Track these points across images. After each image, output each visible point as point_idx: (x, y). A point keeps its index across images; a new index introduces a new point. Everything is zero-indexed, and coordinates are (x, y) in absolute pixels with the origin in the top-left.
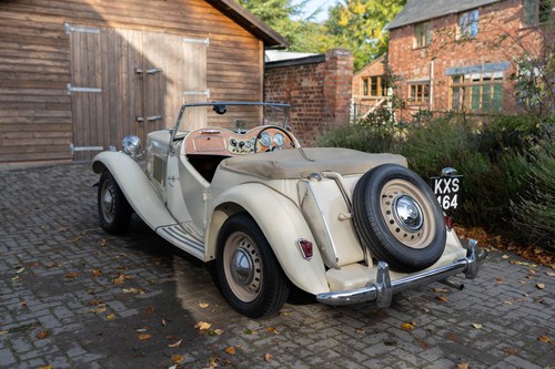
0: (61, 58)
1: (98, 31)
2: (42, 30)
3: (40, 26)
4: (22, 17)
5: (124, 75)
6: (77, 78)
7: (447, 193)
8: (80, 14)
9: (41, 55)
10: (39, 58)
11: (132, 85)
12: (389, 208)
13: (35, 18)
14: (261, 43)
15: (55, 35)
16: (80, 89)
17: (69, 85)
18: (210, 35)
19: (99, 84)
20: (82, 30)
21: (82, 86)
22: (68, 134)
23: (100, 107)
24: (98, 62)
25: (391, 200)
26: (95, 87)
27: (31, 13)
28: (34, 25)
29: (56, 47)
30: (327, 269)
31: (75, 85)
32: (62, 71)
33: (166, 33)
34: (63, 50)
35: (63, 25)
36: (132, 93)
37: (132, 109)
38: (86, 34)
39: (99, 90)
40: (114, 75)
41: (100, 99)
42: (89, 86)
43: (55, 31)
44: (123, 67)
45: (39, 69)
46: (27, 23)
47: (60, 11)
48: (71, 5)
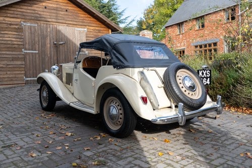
0: (19, 37)
1: (36, 25)
2: (10, 24)
4: (1, 18)
5: (49, 45)
6: (27, 46)
7: (205, 77)
8: (28, 18)
9: (10, 36)
10: (9, 37)
11: (52, 50)
12: (181, 81)
13: (7, 19)
14: (110, 30)
15: (17, 27)
16: (28, 51)
17: (23, 49)
18: (87, 27)
19: (37, 49)
20: (29, 24)
21: (29, 50)
22: (23, 72)
23: (37, 60)
24: (37, 39)
25: (181, 78)
26: (35, 50)
27: (5, 17)
28: (7, 22)
29: (17, 32)
30: (154, 110)
31: (26, 50)
32: (20, 43)
33: (67, 26)
34: (20, 34)
35: (20, 22)
36: (52, 53)
37: (52, 60)
38: (31, 26)
39: (37, 52)
40: (44, 45)
41: (37, 56)
42: (32, 50)
43: (16, 25)
44: (48, 41)
45: (9, 42)
46: (4, 21)
47: (19, 16)
48: (24, 14)
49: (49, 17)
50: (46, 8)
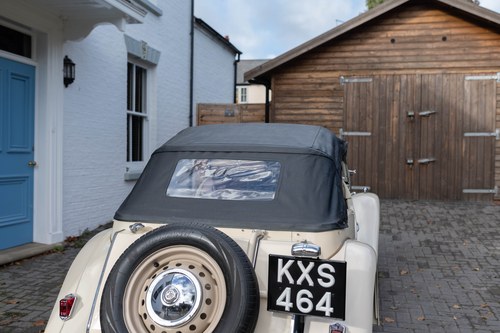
0: (336, 106)
1: (371, 80)
2: (321, 84)
3: (319, 81)
4: (306, 75)
5: (395, 119)
6: (349, 124)
8: (354, 67)
9: (319, 105)
10: (317, 108)
11: (403, 128)
13: (314, 75)
15: (331, 87)
16: (351, 134)
17: (341, 130)
19: (369, 128)
20: (355, 80)
21: (353, 131)
23: (369, 149)
24: (369, 108)
26: (366, 131)
27: (313, 71)
28: (314, 81)
29: (332, 97)
31: (346, 130)
32: (336, 118)
33: (444, 73)
34: (337, 100)
35: (339, 78)
36: (403, 135)
37: (401, 151)
38: (359, 83)
39: (369, 134)
40: (384, 118)
41: (369, 142)
42: (359, 131)
43: (332, 84)
44: (395, 111)
45: (316, 117)
46: (309, 80)
47: (337, 67)
48: (347, 60)
49: (399, 59)
50: (393, 41)
